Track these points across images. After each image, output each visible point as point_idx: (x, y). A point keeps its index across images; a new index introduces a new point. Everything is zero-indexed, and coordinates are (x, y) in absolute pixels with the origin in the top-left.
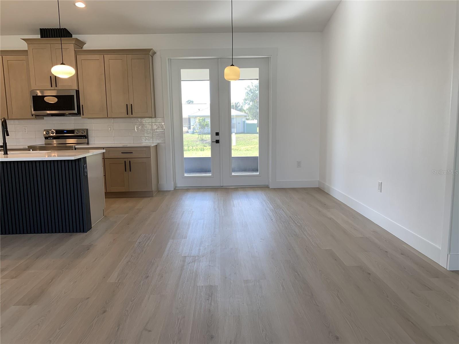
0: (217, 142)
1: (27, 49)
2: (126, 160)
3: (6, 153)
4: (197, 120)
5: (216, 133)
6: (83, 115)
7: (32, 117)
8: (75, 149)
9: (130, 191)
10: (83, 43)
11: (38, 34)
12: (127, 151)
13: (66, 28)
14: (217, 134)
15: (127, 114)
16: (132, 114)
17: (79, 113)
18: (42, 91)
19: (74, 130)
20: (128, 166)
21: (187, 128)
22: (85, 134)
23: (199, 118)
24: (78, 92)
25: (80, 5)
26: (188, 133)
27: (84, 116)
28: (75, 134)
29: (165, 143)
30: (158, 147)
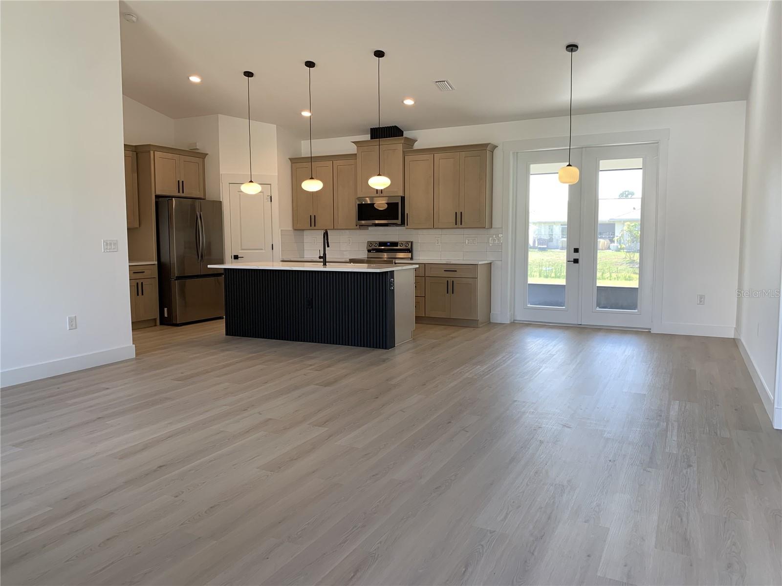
0: (576, 261)
1: (356, 153)
2: (449, 280)
3: (325, 264)
4: (625, 228)
5: (574, 249)
6: (407, 225)
7: (356, 227)
8: (395, 263)
9: (451, 317)
10: (414, 141)
11: (368, 134)
12: (451, 269)
13: (397, 126)
14: (576, 250)
15: (456, 224)
16: (461, 224)
17: (403, 223)
18: (372, 198)
19: (399, 243)
20: (450, 287)
21: (608, 241)
22: (409, 247)
23: (628, 223)
24: (403, 199)
25: (409, 102)
26: (610, 249)
27: (408, 227)
28: (399, 247)
29: (501, 261)
30: (491, 265)
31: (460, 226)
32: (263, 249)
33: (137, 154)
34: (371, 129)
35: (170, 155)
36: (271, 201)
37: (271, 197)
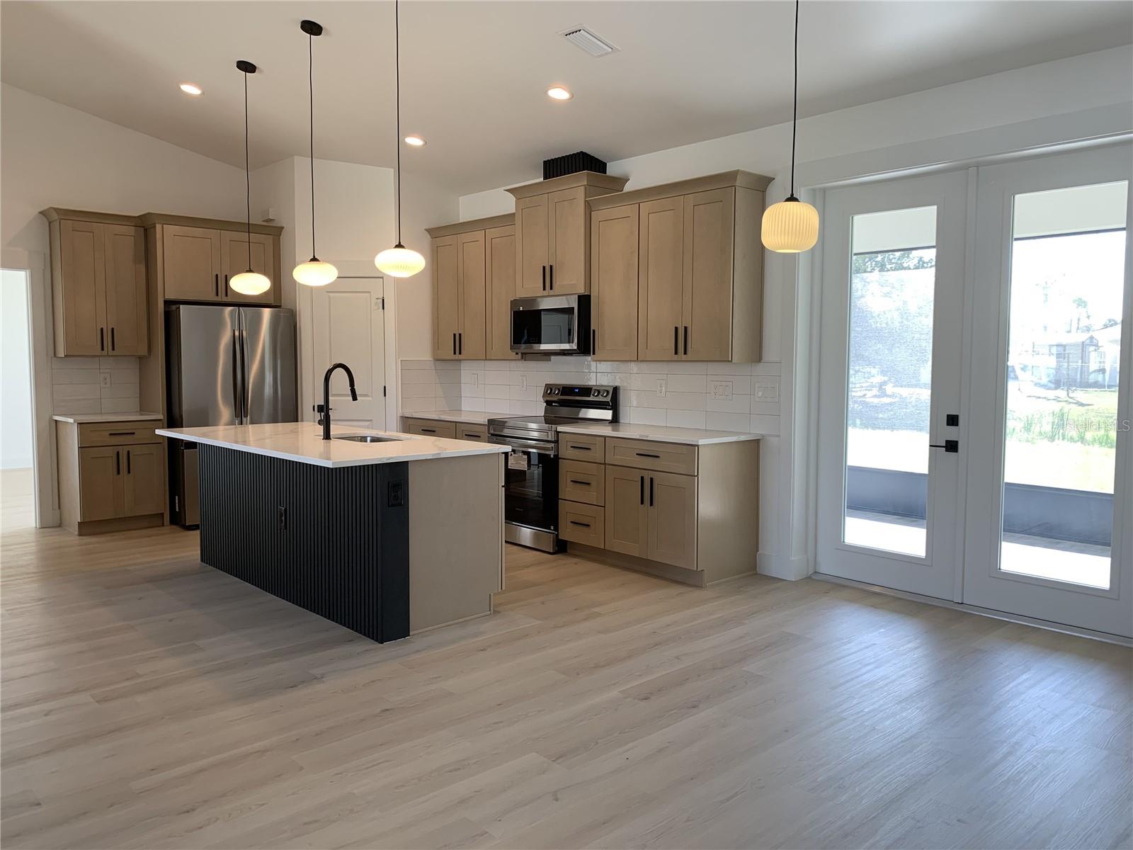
0: (952, 446)
1: (513, 211)
2: (646, 474)
5: (948, 416)
6: (594, 353)
9: (650, 558)
10: (622, 181)
12: (649, 451)
14: (953, 420)
15: (675, 353)
16: (685, 353)
17: (587, 348)
19: (591, 388)
20: (648, 491)
22: (609, 397)
25: (559, 94)
27: (595, 357)
28: (591, 398)
29: (779, 436)
30: (758, 447)
31: (684, 357)
32: (370, 395)
33: (146, 230)
34: (544, 162)
35: (198, 231)
36: (383, 308)
37: (383, 300)
